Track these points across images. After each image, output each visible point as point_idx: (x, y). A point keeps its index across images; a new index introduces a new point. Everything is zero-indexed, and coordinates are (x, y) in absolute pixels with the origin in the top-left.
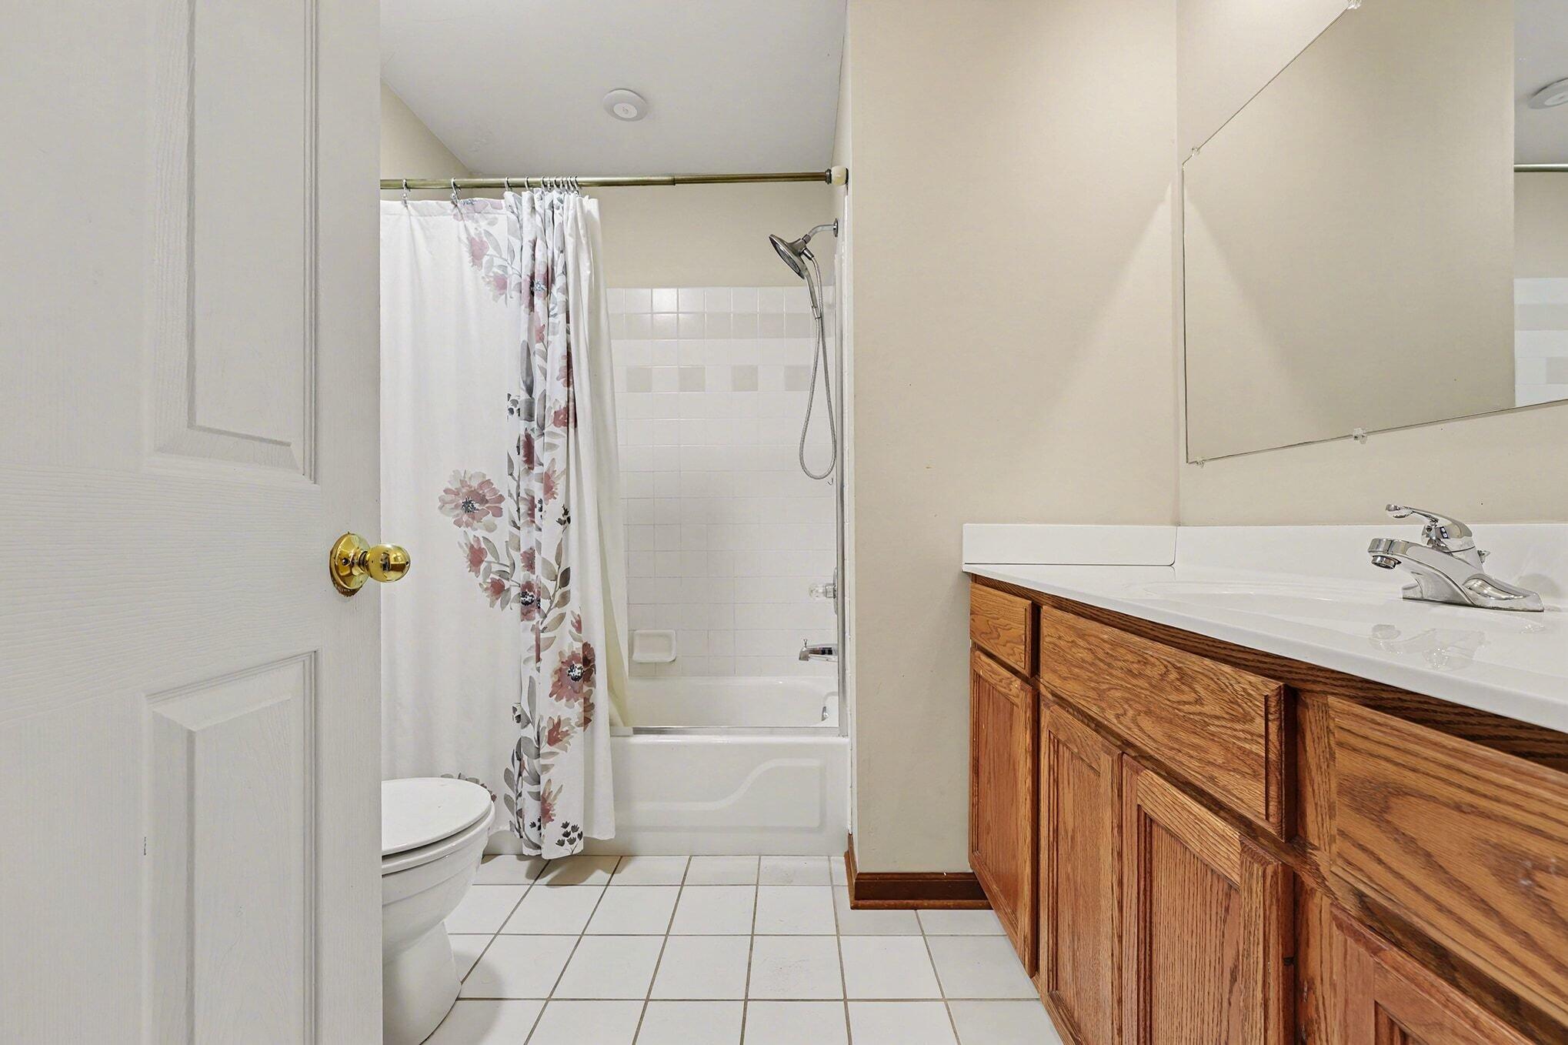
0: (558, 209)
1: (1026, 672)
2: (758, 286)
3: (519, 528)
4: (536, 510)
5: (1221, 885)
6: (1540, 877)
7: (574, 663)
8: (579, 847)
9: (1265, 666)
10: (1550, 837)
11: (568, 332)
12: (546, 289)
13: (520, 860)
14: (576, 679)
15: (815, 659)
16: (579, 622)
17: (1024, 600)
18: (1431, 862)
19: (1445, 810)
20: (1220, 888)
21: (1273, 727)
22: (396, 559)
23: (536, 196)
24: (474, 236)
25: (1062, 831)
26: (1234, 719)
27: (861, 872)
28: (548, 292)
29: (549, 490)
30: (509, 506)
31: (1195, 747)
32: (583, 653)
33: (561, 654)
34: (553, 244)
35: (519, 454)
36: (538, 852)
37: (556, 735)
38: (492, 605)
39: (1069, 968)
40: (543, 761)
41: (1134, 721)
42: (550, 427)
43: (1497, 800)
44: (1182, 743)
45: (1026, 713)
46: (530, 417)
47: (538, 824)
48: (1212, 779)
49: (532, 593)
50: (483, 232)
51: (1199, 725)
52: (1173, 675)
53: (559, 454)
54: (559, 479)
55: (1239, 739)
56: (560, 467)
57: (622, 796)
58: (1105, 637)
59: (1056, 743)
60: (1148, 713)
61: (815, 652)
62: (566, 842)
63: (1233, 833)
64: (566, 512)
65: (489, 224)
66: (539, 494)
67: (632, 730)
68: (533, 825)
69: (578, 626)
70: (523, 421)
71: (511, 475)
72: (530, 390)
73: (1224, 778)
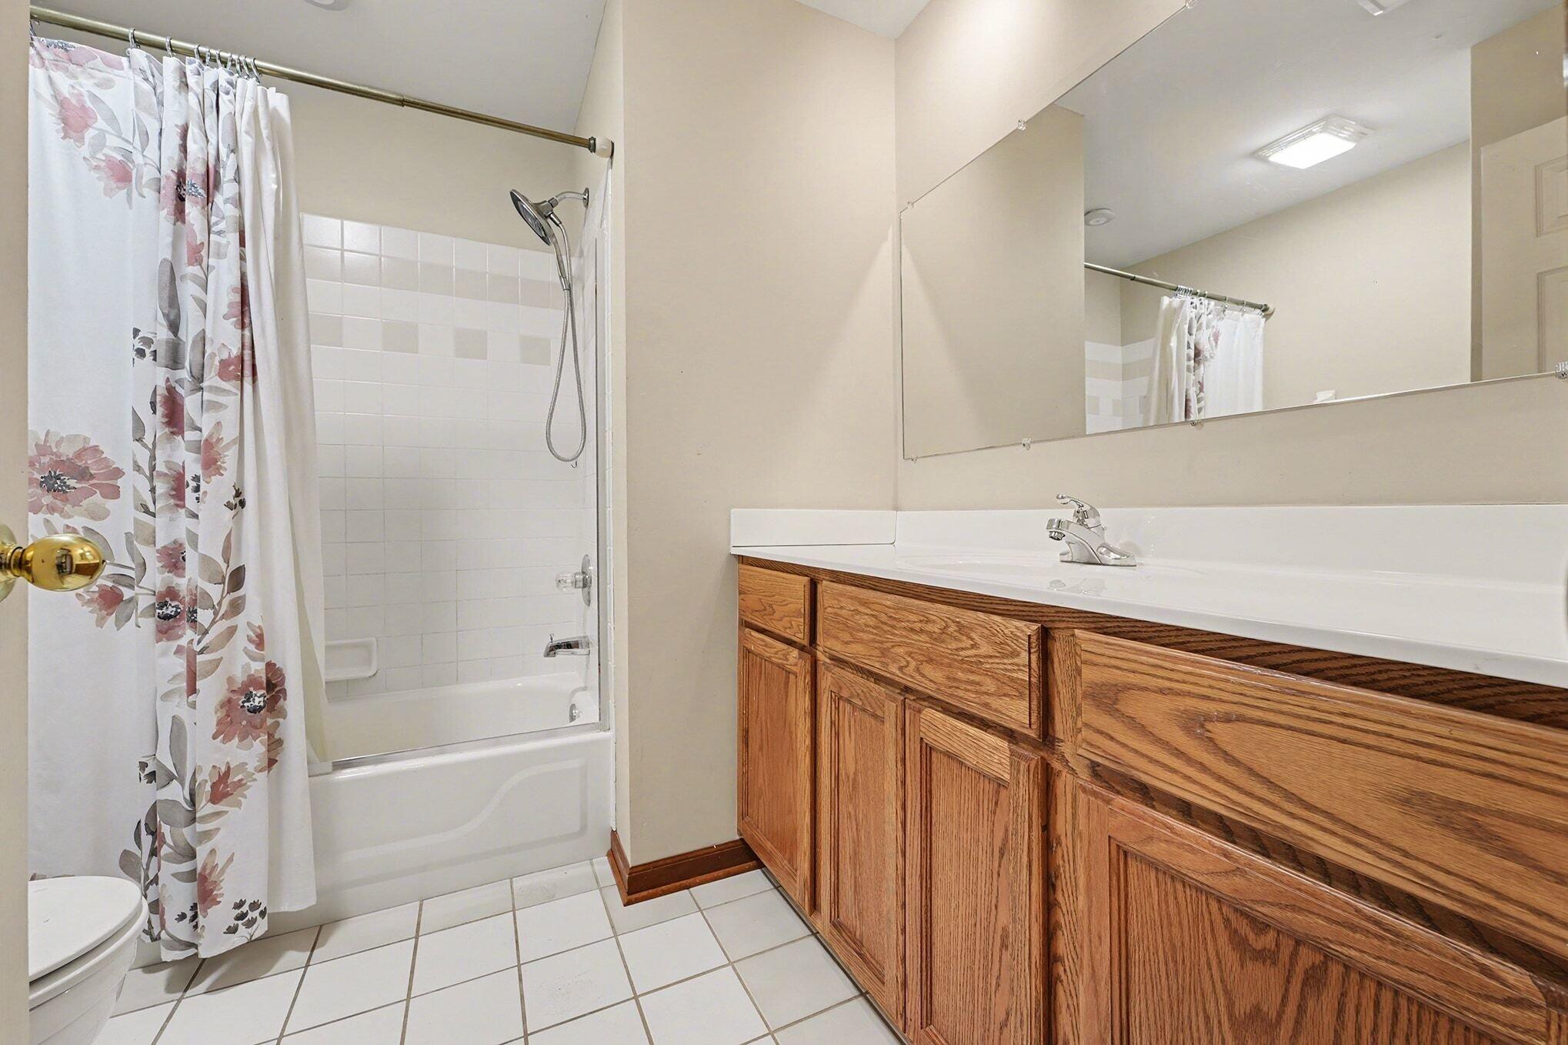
0: (227, 93)
1: (806, 642)
2: (488, 242)
3: (154, 515)
4: (188, 492)
5: (991, 785)
6: (1209, 726)
7: (251, 689)
8: (261, 928)
9: (1024, 613)
10: (1214, 699)
11: (242, 258)
12: (206, 196)
13: (150, 972)
14: (255, 710)
15: (562, 654)
16: (260, 637)
17: (801, 578)
18: (1143, 730)
19: (1153, 695)
20: (989, 788)
21: (1034, 657)
22: (82, 556)
23: (190, 69)
24: (67, 96)
25: (843, 777)
26: (1004, 656)
27: (634, 865)
28: (209, 200)
29: (211, 464)
30: (133, 484)
31: (973, 683)
32: (267, 674)
33: (230, 680)
34: (219, 138)
35: (155, 412)
36: (191, 952)
37: (223, 787)
38: (100, 623)
39: (850, 894)
40: (199, 827)
41: (918, 670)
42: (211, 379)
43: (1184, 682)
44: (960, 681)
45: (805, 677)
46: (175, 362)
47: (189, 914)
48: (986, 705)
49: (176, 603)
50: (86, 94)
51: (975, 665)
52: (953, 628)
53: (229, 416)
54: (228, 450)
55: (1009, 671)
56: (229, 433)
57: (324, 848)
58: (888, 603)
59: (837, 699)
60: (930, 661)
61: (558, 646)
62: (240, 926)
63: (1003, 744)
64: (238, 494)
65: (97, 85)
66: (193, 467)
67: (331, 764)
68: (182, 917)
69: (259, 641)
70: (164, 369)
71: (139, 440)
72: (174, 326)
73: (995, 703)
